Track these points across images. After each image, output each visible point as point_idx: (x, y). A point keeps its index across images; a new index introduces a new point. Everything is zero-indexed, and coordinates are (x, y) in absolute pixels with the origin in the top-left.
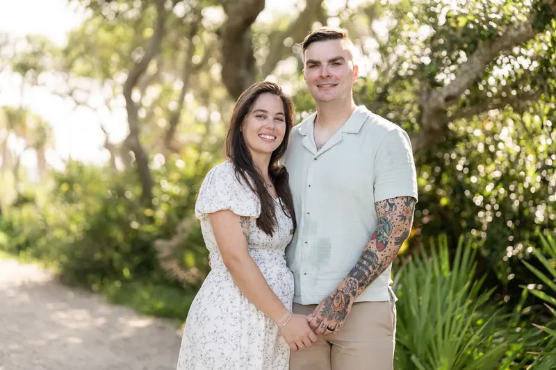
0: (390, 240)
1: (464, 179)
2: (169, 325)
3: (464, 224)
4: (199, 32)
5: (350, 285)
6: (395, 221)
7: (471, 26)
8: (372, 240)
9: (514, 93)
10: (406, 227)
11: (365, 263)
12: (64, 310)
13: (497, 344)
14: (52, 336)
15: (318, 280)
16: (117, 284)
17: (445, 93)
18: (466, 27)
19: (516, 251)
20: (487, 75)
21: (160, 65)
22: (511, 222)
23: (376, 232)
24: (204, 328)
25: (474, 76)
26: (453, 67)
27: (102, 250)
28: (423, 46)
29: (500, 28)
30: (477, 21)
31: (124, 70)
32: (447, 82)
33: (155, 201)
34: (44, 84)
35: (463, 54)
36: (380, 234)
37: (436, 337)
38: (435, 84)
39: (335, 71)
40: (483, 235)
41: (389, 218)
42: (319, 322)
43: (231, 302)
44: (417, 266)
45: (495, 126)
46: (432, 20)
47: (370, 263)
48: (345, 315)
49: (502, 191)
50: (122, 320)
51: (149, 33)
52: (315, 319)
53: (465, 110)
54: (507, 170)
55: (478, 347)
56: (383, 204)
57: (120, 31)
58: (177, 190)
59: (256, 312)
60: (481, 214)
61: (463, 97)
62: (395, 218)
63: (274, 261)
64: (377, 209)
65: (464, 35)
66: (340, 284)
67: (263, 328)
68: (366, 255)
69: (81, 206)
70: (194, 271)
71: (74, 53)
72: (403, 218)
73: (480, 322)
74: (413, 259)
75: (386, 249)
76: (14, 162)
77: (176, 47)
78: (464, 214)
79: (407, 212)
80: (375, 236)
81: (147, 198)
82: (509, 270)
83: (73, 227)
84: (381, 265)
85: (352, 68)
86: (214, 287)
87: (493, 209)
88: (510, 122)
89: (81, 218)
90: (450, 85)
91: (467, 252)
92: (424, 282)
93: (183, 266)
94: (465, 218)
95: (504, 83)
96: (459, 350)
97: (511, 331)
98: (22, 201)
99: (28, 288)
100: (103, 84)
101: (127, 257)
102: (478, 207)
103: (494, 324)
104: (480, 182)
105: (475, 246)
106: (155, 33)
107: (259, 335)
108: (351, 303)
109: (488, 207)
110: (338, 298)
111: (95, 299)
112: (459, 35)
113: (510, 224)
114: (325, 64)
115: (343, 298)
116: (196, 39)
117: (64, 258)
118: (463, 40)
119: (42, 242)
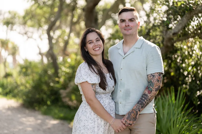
0: (153, 89)
1: (180, 65)
2: (66, 123)
3: (180, 83)
4: (76, 9)
5: (138, 107)
6: (155, 82)
7: (183, 6)
8: (146, 89)
9: (199, 31)
10: (159, 84)
11: (143, 98)
12: (25, 117)
13: (194, 129)
14: (20, 127)
15: (125, 105)
16: (45, 107)
17: (173, 32)
18: (181, 6)
19: (201, 93)
20: (189, 25)
21: (60, 22)
22: (198, 81)
23: (148, 86)
24: (80, 124)
25: (184, 25)
26: (176, 22)
27: (39, 94)
28: (164, 14)
29: (194, 6)
30: (185, 4)
31: (47, 24)
32: (173, 27)
33: (60, 75)
34: (15, 30)
35: (179, 17)
36: (149, 87)
37: (170, 126)
38: (169, 29)
39: (131, 24)
40: (188, 87)
41: (153, 81)
42: (126, 122)
43: (90, 114)
44: (162, 99)
45: (192, 44)
46: (167, 3)
47: (146, 98)
48: (136, 119)
49: (195, 69)
50: (47, 121)
51: (56, 10)
52: (124, 120)
53: (180, 38)
54: (197, 61)
55: (187, 130)
56: (150, 75)
57: (45, 9)
58: (68, 70)
59: (100, 118)
60: (187, 79)
61: (179, 33)
62: (155, 81)
63: (106, 98)
64: (148, 78)
65: (180, 9)
66: (134, 107)
67: (103, 124)
68: (144, 95)
69: (31, 77)
70: (75, 102)
71: (27, 18)
72: (158, 81)
73: (187, 121)
74: (161, 96)
75: (152, 93)
76: (4, 60)
77: (67, 15)
78: (180, 79)
79: (160, 78)
80: (147, 88)
81: (56, 74)
82: (198, 100)
83: (28, 85)
84: (150, 99)
85: (137, 22)
86: (84, 108)
87: (191, 77)
88: (198, 43)
89: (31, 82)
90: (174, 29)
91: (182, 93)
92: (165, 105)
93: (71, 100)
94: (181, 81)
95: (195, 28)
96: (179, 132)
97: (200, 124)
98: (7, 75)
99: (10, 109)
100: (38, 30)
101: (49, 97)
102: (186, 76)
103: (193, 121)
104: (186, 66)
105: (185, 91)
106: (59, 10)
107: (102, 127)
108: (138, 114)
109: (190, 76)
110: (133, 112)
111: (37, 113)
112: (178, 10)
113: (198, 82)
114: (127, 21)
115: (135, 112)
116: (75, 12)
117: (24, 97)
118: (179, 11)
119: (16, 91)
